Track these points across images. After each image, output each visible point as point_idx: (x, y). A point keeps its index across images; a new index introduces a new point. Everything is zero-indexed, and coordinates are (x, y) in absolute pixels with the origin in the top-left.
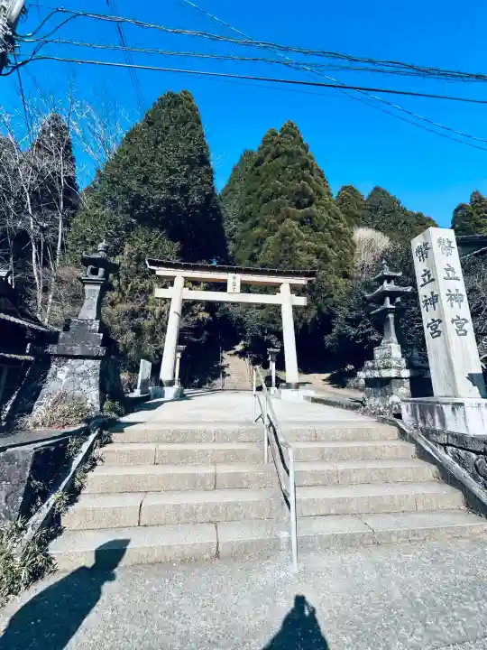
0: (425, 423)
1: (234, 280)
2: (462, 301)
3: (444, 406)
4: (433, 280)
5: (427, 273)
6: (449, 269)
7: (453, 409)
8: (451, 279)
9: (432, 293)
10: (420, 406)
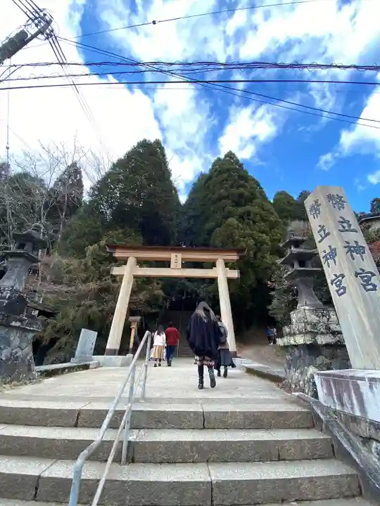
0: (342, 405)
1: (176, 258)
2: (364, 253)
3: (359, 382)
4: (328, 234)
5: (322, 228)
6: (344, 221)
7: (371, 387)
8: (347, 230)
9: (330, 247)
10: (335, 382)
